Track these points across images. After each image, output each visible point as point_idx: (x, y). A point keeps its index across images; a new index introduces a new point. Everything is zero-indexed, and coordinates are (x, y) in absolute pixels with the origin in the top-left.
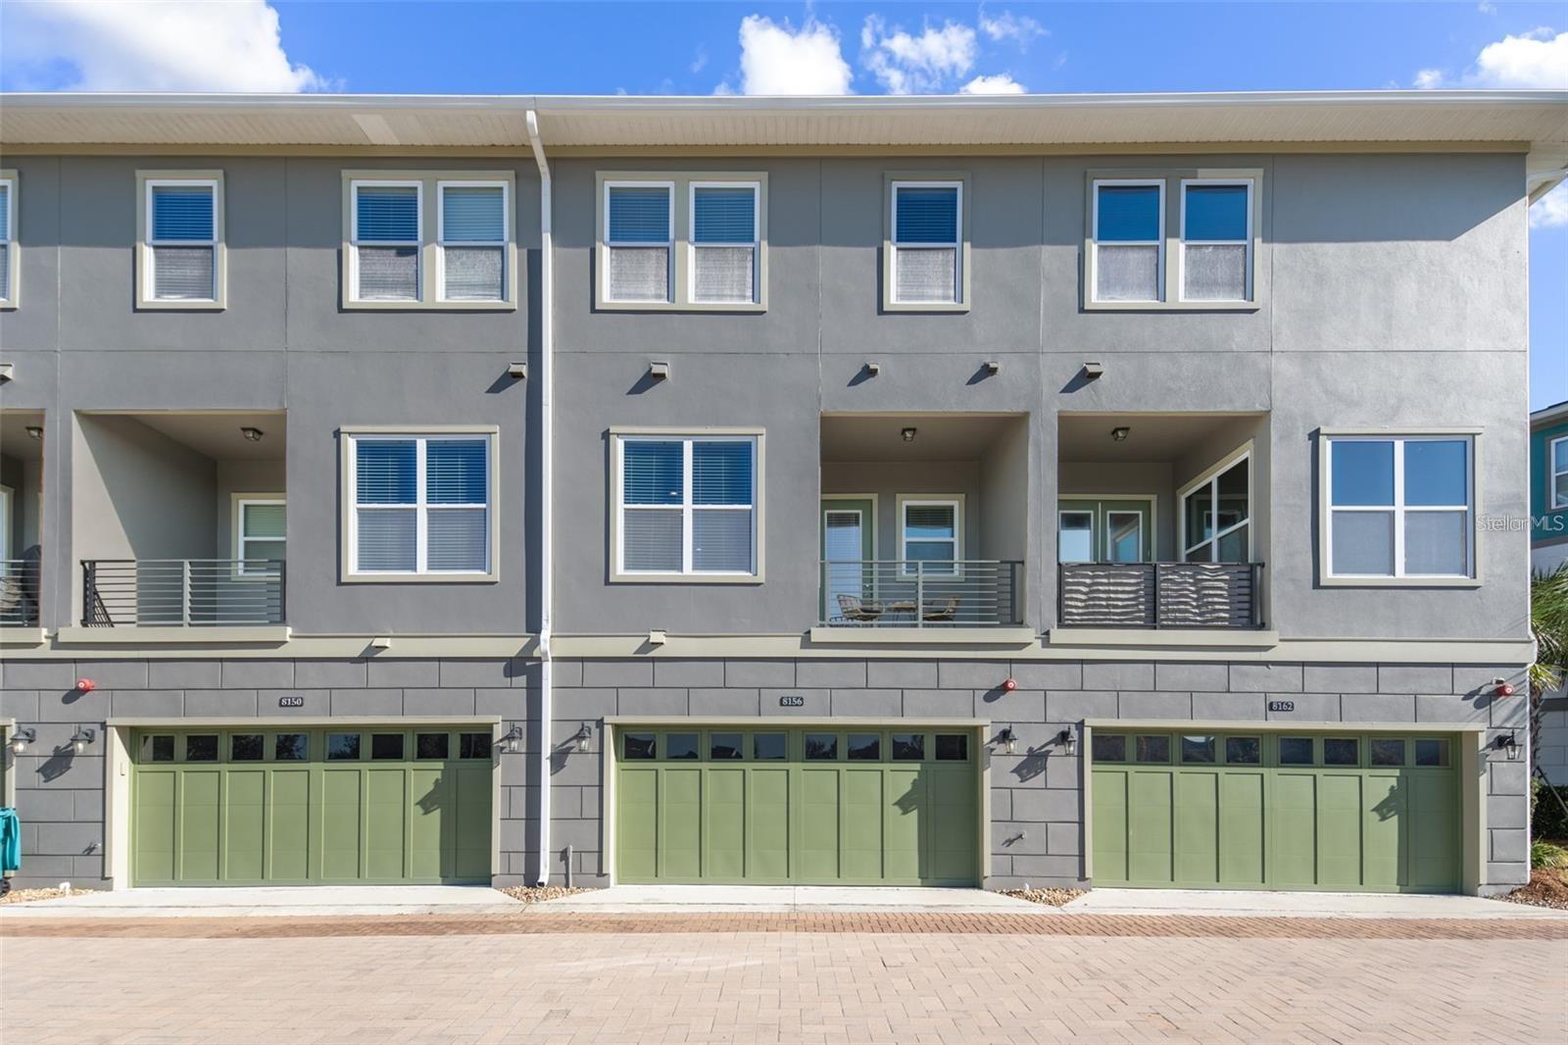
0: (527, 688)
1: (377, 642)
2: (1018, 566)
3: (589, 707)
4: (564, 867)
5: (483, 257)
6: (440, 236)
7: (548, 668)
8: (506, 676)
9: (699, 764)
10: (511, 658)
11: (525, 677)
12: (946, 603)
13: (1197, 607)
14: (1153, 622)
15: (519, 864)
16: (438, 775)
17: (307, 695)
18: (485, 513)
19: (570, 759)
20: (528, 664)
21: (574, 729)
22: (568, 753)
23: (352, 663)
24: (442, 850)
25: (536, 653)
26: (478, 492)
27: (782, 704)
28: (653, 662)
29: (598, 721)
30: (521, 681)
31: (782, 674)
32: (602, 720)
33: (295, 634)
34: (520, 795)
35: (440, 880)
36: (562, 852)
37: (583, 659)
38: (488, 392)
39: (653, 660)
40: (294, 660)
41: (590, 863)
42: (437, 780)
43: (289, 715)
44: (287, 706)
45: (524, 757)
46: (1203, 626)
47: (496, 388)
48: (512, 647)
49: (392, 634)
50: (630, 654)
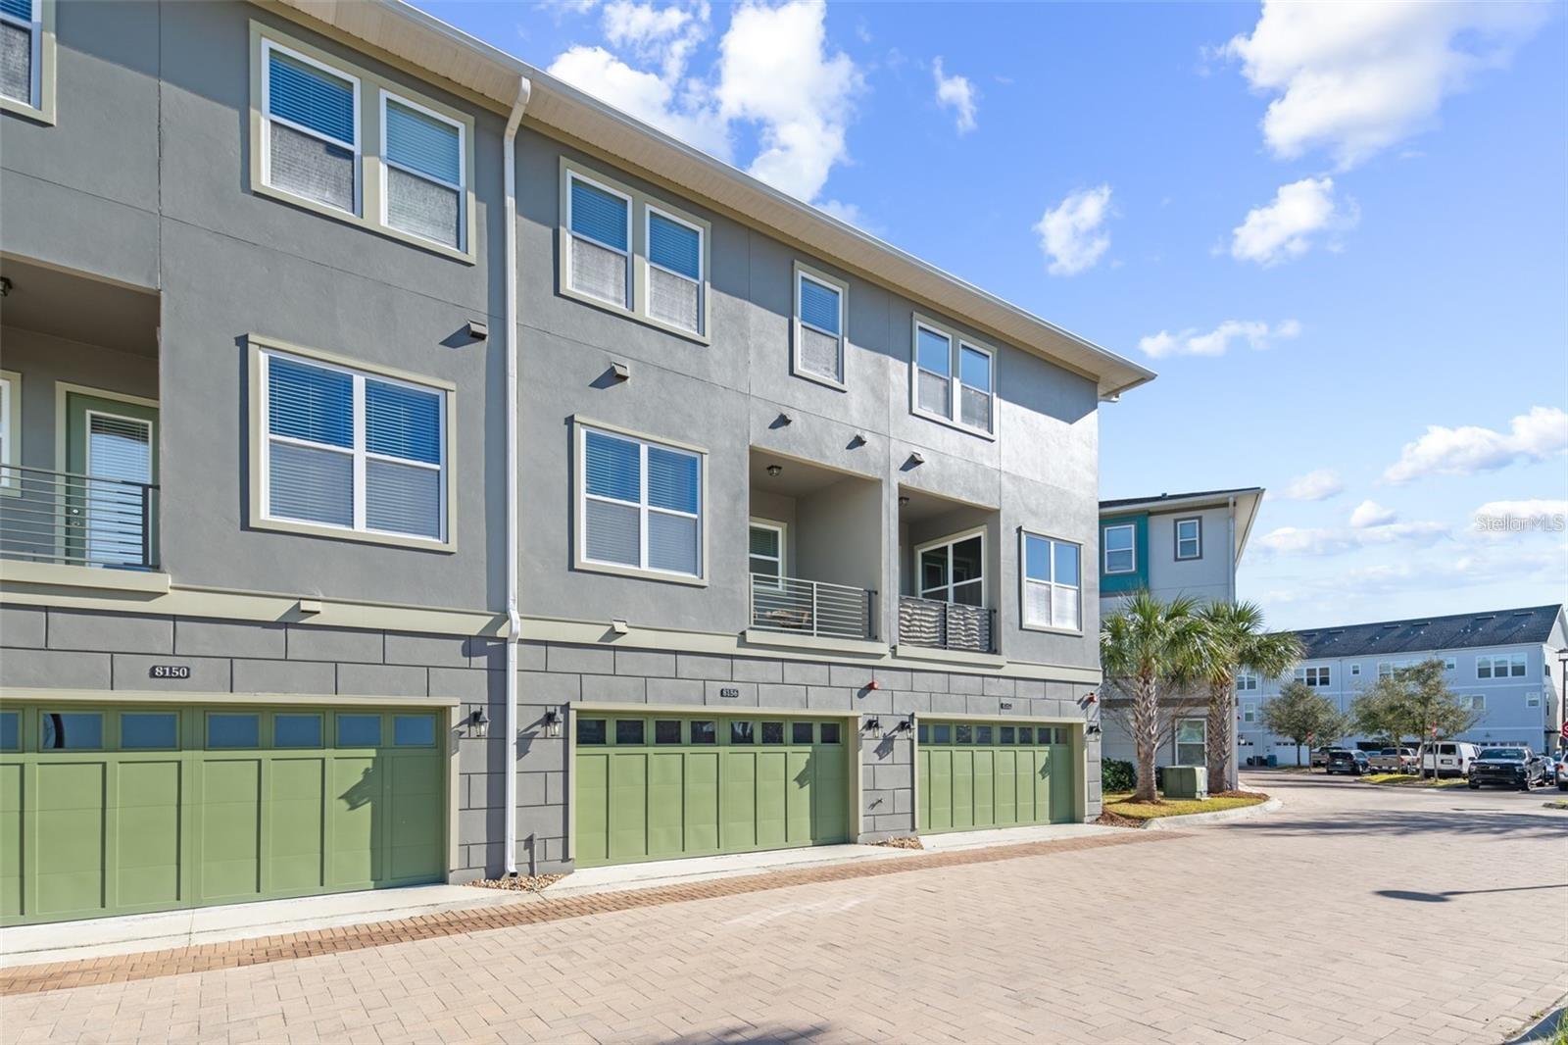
0: (488, 669)
1: (305, 606)
2: (873, 594)
3: (553, 693)
4: (528, 855)
5: (435, 194)
6: (384, 151)
7: (513, 650)
8: (464, 655)
9: (645, 748)
10: (470, 636)
11: (486, 657)
12: (803, 615)
13: (965, 636)
14: (943, 643)
15: (480, 856)
16: (369, 764)
17: (196, 665)
18: (439, 475)
19: (534, 745)
20: (489, 644)
21: (540, 714)
22: (532, 738)
23: (264, 627)
24: (373, 849)
25: (501, 633)
26: (432, 451)
27: (722, 695)
28: (615, 650)
29: (562, 706)
30: (482, 661)
31: (719, 668)
32: (568, 705)
33: (174, 585)
34: (481, 784)
35: (372, 884)
36: (525, 841)
37: (547, 643)
38: (442, 343)
39: (615, 648)
40: (175, 618)
41: (555, 849)
42: (367, 770)
43: (165, 689)
44: (163, 677)
45: (484, 742)
46: (968, 650)
47: (452, 342)
48: (474, 625)
49: (321, 597)
50: (595, 641)
